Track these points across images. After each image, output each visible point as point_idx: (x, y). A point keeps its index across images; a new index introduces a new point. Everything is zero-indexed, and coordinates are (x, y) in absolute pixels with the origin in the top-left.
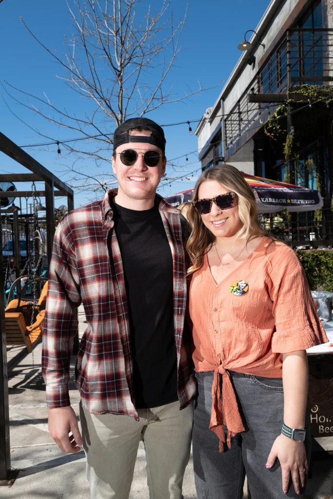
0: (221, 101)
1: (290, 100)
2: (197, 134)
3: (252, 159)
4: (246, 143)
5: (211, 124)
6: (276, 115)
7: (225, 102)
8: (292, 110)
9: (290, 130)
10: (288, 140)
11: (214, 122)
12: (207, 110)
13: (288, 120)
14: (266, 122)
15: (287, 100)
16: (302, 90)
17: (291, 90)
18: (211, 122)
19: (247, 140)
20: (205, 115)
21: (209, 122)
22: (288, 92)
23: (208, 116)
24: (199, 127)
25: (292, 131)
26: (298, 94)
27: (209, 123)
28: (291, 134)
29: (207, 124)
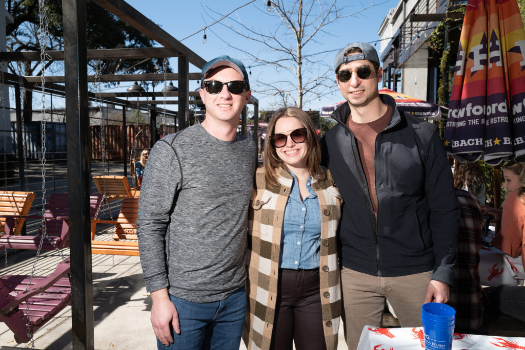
0: (404, 3)
1: (448, 19)
2: (380, 35)
3: (427, 66)
4: (415, 52)
5: (393, 25)
6: (436, 32)
7: (407, 4)
8: (449, 28)
9: (446, 47)
10: (444, 56)
11: (396, 23)
12: (390, 10)
13: (445, 37)
14: (430, 36)
15: (446, 18)
16: (460, 9)
17: (450, 9)
18: (393, 23)
19: (415, 50)
20: (388, 15)
21: (391, 23)
22: (447, 12)
23: (391, 18)
24: (382, 27)
25: (448, 47)
26: (457, 12)
27: (392, 25)
28: (447, 50)
29: (390, 26)
